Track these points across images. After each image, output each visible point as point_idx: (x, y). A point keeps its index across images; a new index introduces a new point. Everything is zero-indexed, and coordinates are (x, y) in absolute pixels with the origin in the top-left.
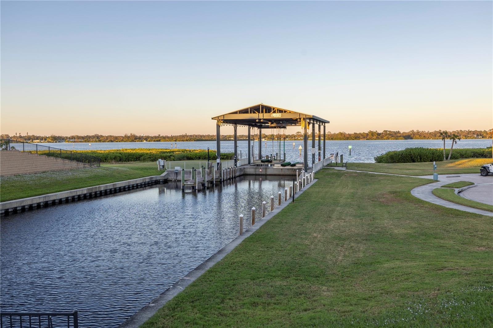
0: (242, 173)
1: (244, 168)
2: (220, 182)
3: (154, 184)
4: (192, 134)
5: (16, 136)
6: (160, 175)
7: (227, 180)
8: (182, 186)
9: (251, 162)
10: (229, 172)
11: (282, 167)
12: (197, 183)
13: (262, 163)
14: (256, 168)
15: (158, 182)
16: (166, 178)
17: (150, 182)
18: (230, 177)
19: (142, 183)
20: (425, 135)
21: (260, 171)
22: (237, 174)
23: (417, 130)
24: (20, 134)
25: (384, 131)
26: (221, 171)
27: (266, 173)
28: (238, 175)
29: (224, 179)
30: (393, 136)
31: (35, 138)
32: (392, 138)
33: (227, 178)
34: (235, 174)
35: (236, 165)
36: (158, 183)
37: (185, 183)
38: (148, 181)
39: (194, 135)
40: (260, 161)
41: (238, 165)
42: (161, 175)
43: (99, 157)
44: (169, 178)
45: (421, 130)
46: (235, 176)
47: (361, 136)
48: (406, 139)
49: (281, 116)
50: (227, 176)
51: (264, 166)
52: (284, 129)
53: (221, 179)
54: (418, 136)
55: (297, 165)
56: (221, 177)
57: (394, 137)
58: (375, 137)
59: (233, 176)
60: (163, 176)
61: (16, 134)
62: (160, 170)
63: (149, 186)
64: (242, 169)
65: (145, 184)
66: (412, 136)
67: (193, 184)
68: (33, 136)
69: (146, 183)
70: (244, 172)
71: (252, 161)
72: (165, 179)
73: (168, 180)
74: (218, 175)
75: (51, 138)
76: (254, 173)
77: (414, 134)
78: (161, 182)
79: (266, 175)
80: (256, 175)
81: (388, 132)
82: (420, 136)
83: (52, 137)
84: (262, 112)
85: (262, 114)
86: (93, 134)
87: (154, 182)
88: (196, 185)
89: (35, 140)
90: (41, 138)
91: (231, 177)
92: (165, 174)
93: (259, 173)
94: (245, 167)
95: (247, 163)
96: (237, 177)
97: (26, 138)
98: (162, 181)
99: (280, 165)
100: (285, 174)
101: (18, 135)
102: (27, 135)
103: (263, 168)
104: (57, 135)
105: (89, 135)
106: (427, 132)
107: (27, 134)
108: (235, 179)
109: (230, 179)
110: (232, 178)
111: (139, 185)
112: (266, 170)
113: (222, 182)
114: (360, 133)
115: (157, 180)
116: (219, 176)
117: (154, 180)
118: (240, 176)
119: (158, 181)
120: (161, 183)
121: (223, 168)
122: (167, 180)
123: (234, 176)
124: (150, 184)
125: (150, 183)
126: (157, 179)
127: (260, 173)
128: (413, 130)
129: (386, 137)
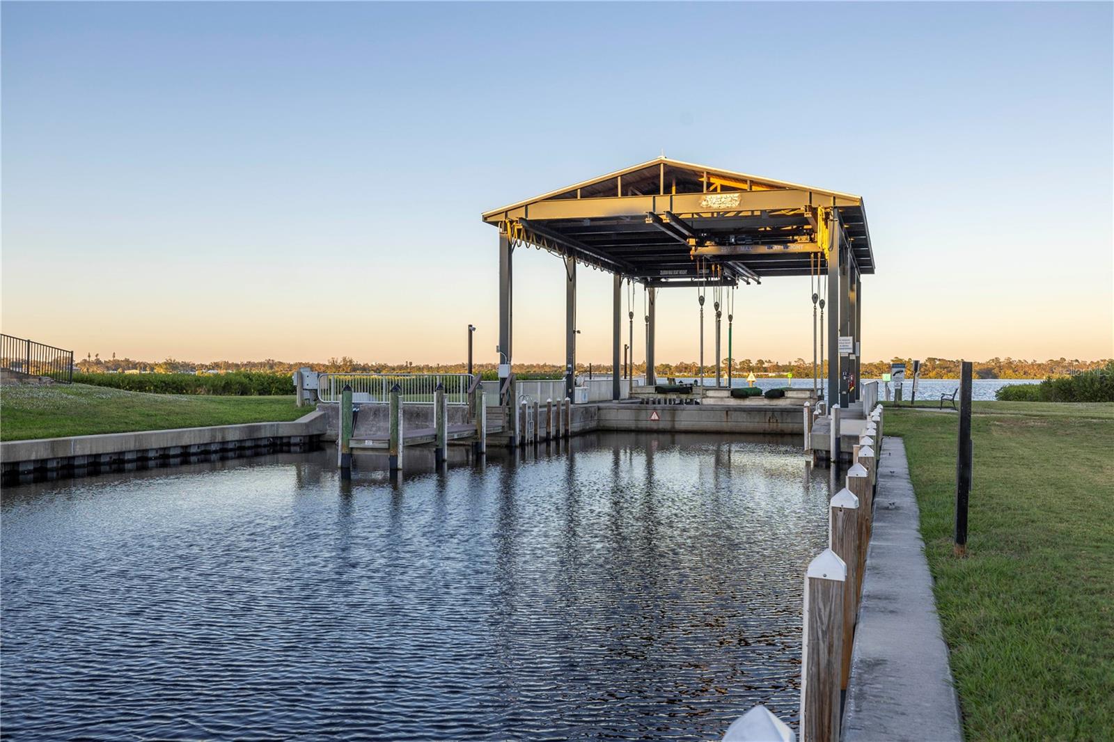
0: (593, 424)
1: (599, 409)
2: (510, 447)
3: (264, 450)
4: (484, 363)
5: (89, 362)
6: (294, 420)
7: (535, 443)
8: (343, 454)
9: (622, 396)
10: (544, 416)
11: (733, 402)
12: (401, 441)
13: (660, 396)
14: (639, 409)
15: (282, 445)
16: (316, 432)
17: (248, 444)
18: (548, 433)
19: (209, 444)
20: (1027, 369)
21: (654, 417)
22: (576, 426)
23: (1007, 357)
24: (96, 356)
25: (929, 359)
26: (512, 409)
27: (673, 427)
28: (576, 430)
29: (523, 438)
30: (950, 371)
31: (130, 365)
32: (951, 374)
33: (536, 435)
34: (566, 424)
35: (571, 395)
36: (285, 448)
37: (352, 444)
38: (237, 438)
39: (490, 364)
40: (652, 389)
41: (579, 397)
42: (296, 421)
43: (181, 382)
44: (329, 432)
45: (1015, 358)
46: (567, 431)
47: (875, 370)
48: (983, 378)
49: (737, 203)
50: (536, 430)
51: (663, 405)
52: (731, 287)
53: (512, 439)
54: (1011, 371)
55: (789, 394)
56: (514, 429)
57: (953, 372)
58: (909, 372)
59: (558, 431)
60: (301, 424)
61: (89, 356)
62: (303, 405)
63: (240, 457)
64: (593, 409)
65: (224, 450)
66: (996, 371)
67: (386, 446)
68: (127, 360)
69: (231, 446)
70: (599, 420)
71: (625, 392)
72: (311, 437)
73: (326, 438)
74: (500, 422)
75: (165, 367)
76: (632, 425)
77: (1000, 368)
78: (295, 445)
79: (673, 432)
80: (639, 431)
81: (938, 362)
82: (1014, 371)
83: (166, 364)
84: (667, 191)
85: (668, 198)
86: (263, 360)
87: (265, 446)
88: (397, 452)
89: (129, 369)
90: (142, 366)
91: (553, 433)
92: (314, 417)
93: (648, 426)
94: (601, 405)
95: (610, 395)
96: (575, 434)
97: (109, 365)
98: (297, 440)
99: (726, 394)
100: (738, 429)
101: (93, 359)
102: (112, 359)
103: (663, 410)
104: (179, 360)
105: (252, 361)
106: (1030, 362)
107: (114, 357)
108: (567, 441)
109: (547, 440)
110: (556, 438)
111: (193, 450)
112: (673, 416)
113: (516, 447)
114: (871, 364)
115: (281, 438)
116: (506, 425)
117: (268, 438)
118: (583, 433)
119: (285, 441)
120: (293, 449)
121: (521, 401)
122: (321, 439)
123: (562, 431)
124: (248, 453)
125: (249, 448)
126: (280, 435)
127: (654, 426)
128: (996, 358)
129: (934, 372)
